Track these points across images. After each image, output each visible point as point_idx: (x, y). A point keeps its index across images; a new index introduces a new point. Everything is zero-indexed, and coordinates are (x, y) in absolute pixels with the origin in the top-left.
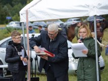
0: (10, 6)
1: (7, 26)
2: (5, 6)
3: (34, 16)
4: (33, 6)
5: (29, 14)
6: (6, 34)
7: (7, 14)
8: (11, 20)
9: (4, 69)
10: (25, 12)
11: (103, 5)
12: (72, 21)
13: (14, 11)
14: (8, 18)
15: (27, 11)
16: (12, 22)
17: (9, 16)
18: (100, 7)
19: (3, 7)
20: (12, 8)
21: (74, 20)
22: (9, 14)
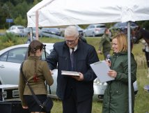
0: (11, 4)
1: (8, 31)
2: (5, 5)
3: (47, 19)
4: (45, 6)
5: (40, 16)
6: (5, 42)
7: (7, 16)
8: (13, 24)
9: (3, 91)
10: (35, 14)
11: (141, 7)
12: (94, 27)
13: (16, 12)
14: (9, 21)
15: (37, 12)
16: (14, 27)
17: (10, 18)
18: (136, 10)
19: (2, 5)
20: (15, 8)
21: (98, 27)
22: (11, 14)
